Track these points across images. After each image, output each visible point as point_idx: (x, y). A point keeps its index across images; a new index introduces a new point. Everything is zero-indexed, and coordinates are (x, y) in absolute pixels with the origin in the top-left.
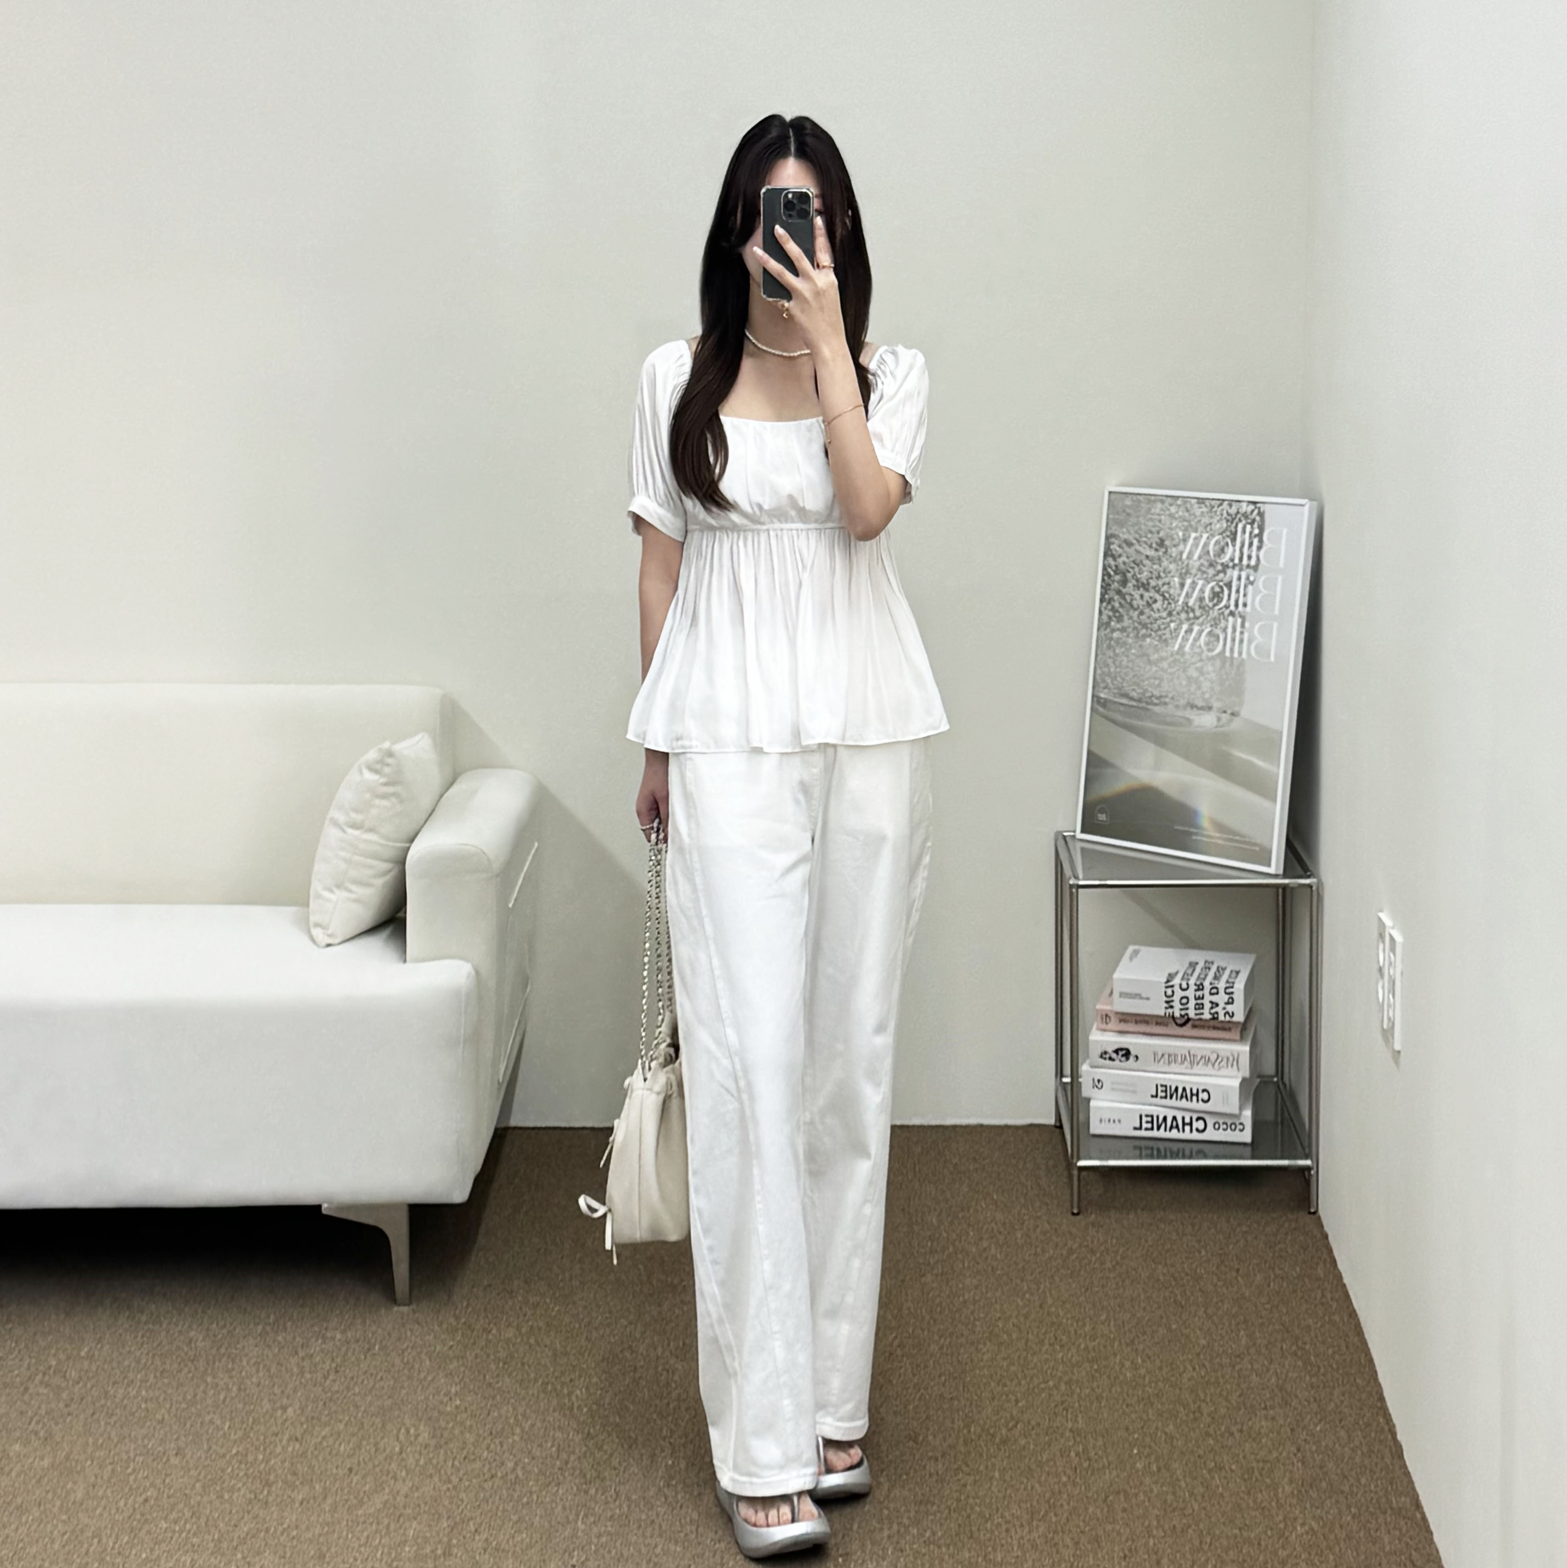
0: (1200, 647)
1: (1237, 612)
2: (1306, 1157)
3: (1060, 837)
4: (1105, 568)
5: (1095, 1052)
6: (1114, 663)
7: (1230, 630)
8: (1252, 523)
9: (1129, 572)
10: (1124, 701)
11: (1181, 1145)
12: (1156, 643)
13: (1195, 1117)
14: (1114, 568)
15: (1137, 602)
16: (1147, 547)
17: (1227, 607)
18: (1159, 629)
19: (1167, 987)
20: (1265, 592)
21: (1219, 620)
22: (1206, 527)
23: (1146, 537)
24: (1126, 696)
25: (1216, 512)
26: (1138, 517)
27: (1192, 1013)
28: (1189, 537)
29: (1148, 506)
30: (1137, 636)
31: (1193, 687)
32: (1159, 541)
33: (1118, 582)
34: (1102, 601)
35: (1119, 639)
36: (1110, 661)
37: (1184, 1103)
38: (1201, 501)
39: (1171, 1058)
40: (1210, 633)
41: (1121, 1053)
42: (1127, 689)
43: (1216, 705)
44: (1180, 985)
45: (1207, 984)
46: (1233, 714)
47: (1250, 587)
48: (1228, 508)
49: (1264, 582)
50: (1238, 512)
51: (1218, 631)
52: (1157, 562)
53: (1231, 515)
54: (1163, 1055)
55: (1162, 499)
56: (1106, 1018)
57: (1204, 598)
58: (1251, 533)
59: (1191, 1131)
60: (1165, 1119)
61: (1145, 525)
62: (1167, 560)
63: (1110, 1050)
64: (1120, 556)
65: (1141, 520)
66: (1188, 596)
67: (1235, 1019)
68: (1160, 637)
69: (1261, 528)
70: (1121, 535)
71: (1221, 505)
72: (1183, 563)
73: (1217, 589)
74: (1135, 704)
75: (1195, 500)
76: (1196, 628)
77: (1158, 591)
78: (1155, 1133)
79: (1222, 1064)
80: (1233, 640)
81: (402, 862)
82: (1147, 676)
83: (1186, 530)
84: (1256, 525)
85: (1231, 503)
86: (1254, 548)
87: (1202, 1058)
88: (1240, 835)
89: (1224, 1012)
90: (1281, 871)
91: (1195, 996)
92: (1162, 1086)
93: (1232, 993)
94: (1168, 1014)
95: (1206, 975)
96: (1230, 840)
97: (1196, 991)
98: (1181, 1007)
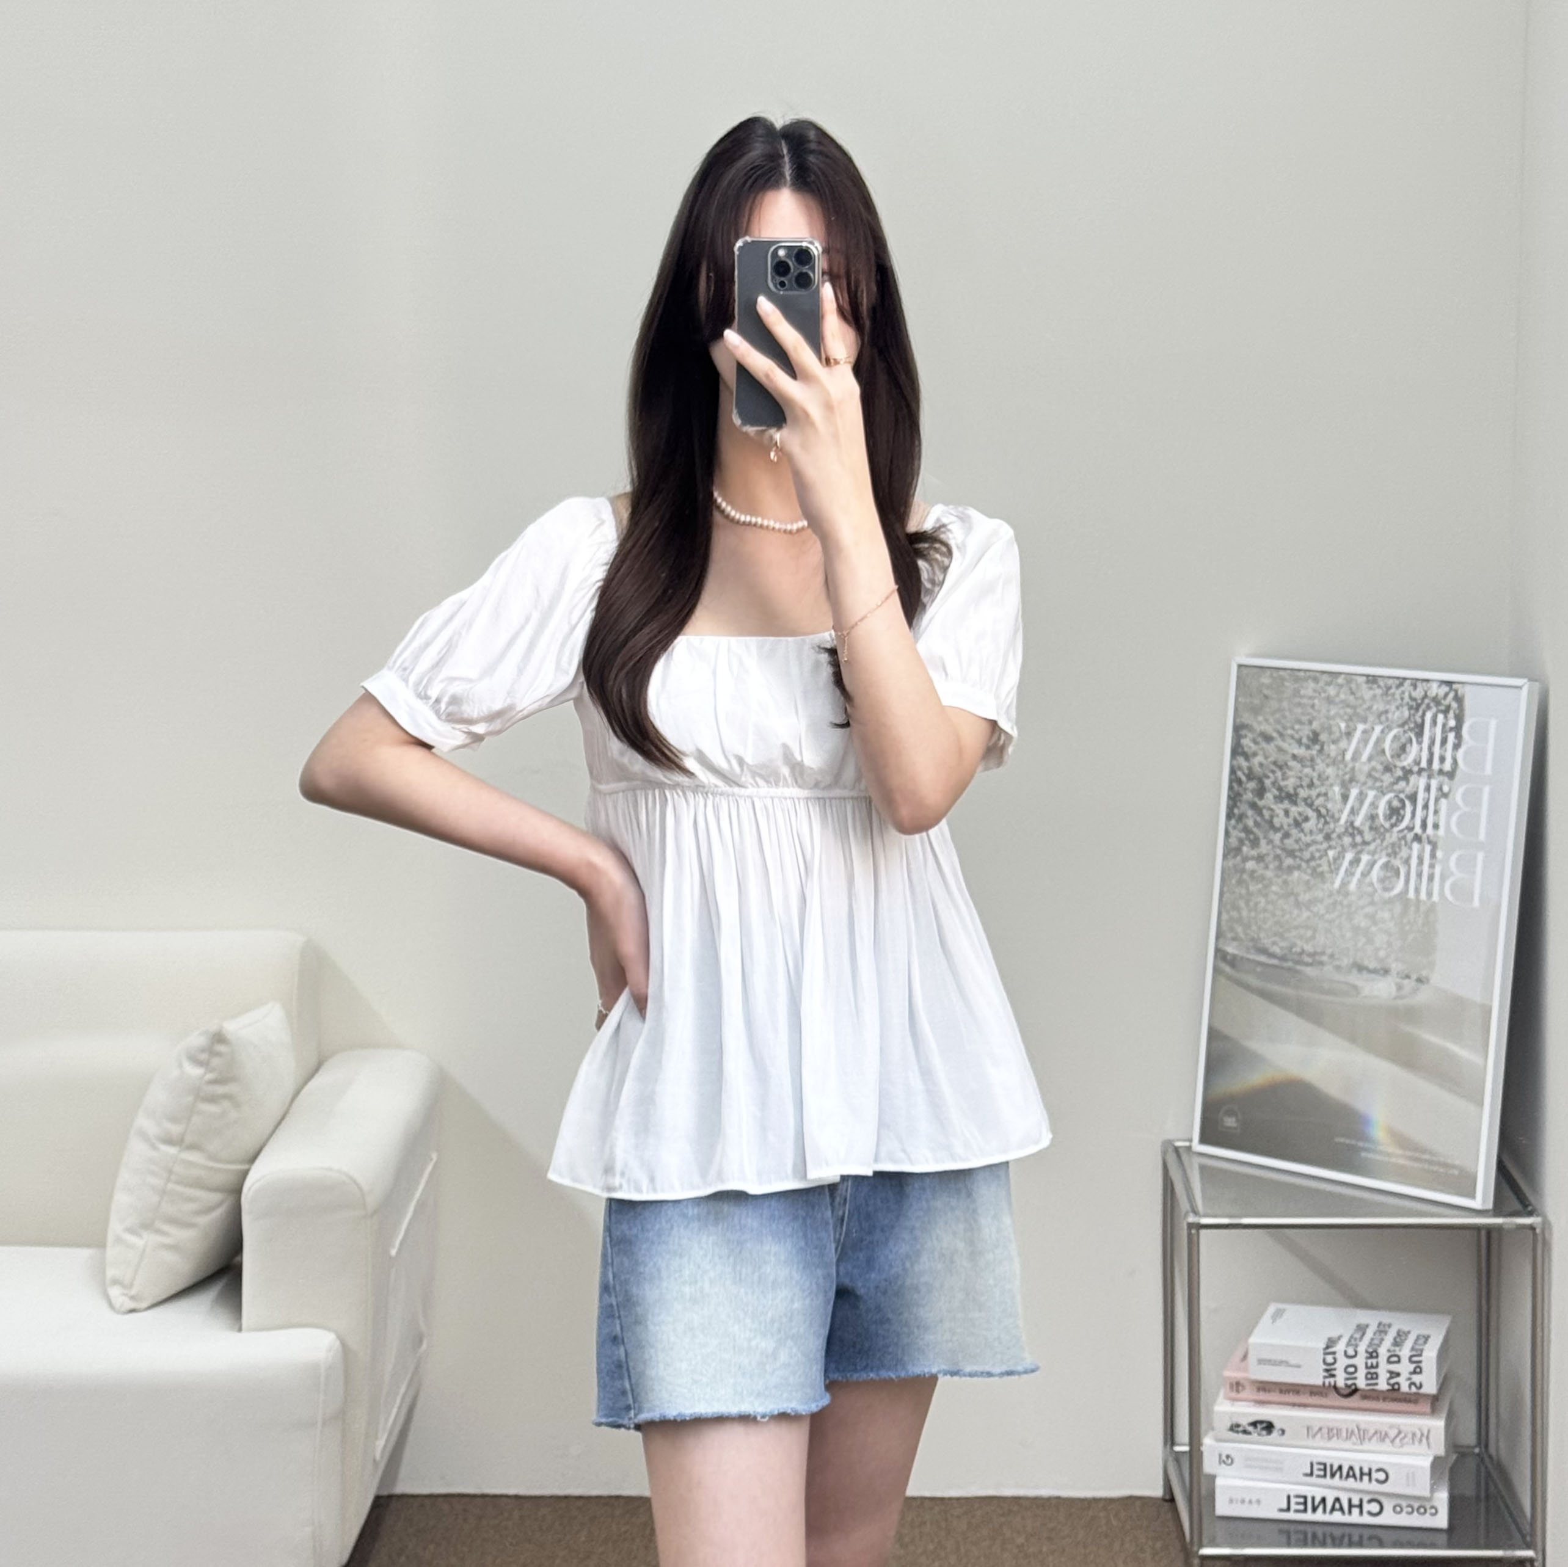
0: (1371, 884)
1: (1424, 837)
2: (1528, 1546)
3: (1170, 1150)
4: (1233, 771)
5: (1222, 1425)
6: (1247, 903)
7: (1414, 862)
8: (1446, 712)
9: (1268, 777)
10: (1263, 958)
11: (1347, 1530)
12: (1307, 877)
13: (1366, 1499)
14: (1246, 771)
15: (1280, 820)
16: (1295, 743)
17: (1410, 829)
18: (1313, 858)
19: (1326, 1354)
20: (1466, 809)
21: (1400, 847)
22: (1379, 716)
23: (1293, 728)
24: (1263, 951)
25: (1393, 695)
26: (1280, 701)
27: (1361, 1383)
28: (1355, 729)
29: (1296, 686)
30: (1279, 868)
31: (1363, 940)
32: (1311, 735)
33: (1253, 791)
34: (1229, 816)
35: (1253, 872)
36: (1242, 904)
37: (1351, 1483)
38: (1372, 680)
39: (1332, 1433)
40: (1386, 866)
41: (1259, 1426)
42: (1266, 942)
43: (1395, 967)
44: (1345, 1352)
45: (1383, 1352)
46: (1419, 980)
47: (1443, 801)
48: (1411, 688)
49: (1464, 795)
50: (1426, 696)
51: (1397, 862)
52: (1309, 763)
53: (1414, 699)
54: (1320, 1429)
55: (1314, 676)
56: (1237, 1386)
57: (1377, 815)
58: (1444, 725)
59: (1361, 1513)
60: (1323, 1500)
61: (1290, 711)
62: (1323, 761)
63: (1244, 1422)
64: (1255, 754)
65: (1285, 704)
66: (1353, 812)
67: (1424, 1391)
68: (1314, 870)
69: (1460, 719)
70: (1255, 725)
71: (1401, 684)
72: (1346, 766)
73: (1396, 803)
74: (1274, 962)
75: (1364, 678)
76: (1365, 858)
77: (1311, 806)
78: (1309, 1516)
79: (1406, 1440)
80: (1419, 875)
81: (237, 1191)
82: (1295, 923)
83: (1350, 719)
84: (1451, 714)
85: (1415, 683)
86: (1450, 745)
87: (1376, 1433)
88: (1431, 1153)
89: (1409, 1382)
90: (1490, 1205)
91: (1366, 1364)
92: (1319, 1463)
93: (1420, 1362)
94: (1327, 1384)
95: (1382, 1340)
96: (1417, 1160)
97: (1367, 1358)
98: (1346, 1376)
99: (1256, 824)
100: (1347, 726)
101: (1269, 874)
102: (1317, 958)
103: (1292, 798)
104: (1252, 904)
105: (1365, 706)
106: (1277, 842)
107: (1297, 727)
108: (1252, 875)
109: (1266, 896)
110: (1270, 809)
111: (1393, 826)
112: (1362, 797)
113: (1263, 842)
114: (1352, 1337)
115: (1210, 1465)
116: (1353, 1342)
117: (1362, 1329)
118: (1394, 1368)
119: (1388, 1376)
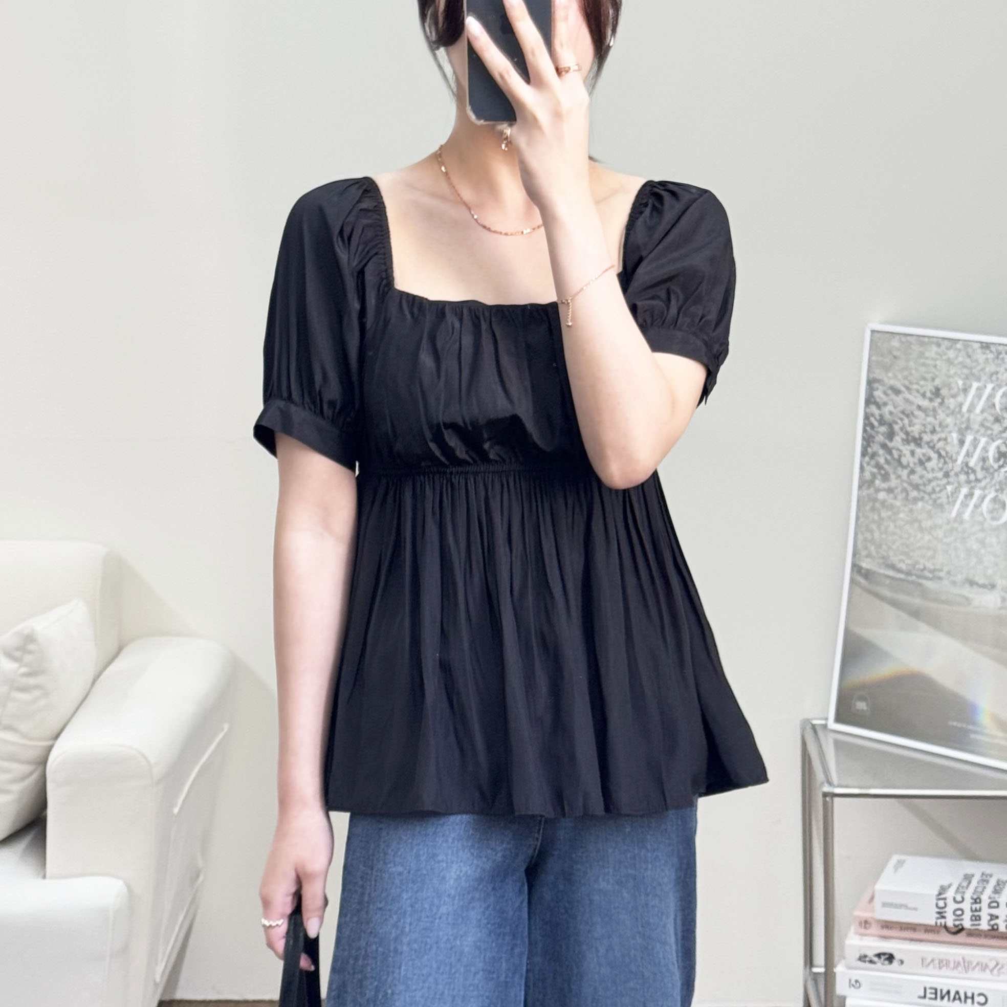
0: (982, 514)
3: (809, 727)
4: (867, 417)
5: (852, 956)
6: (879, 527)
9: (896, 423)
10: (891, 573)
14: (877, 418)
15: (907, 459)
16: (919, 396)
18: (934, 491)
19: (938, 899)
22: (991, 375)
23: (918, 383)
24: (893, 567)
26: (907, 360)
27: (967, 923)
28: (971, 386)
29: (921, 349)
30: (906, 498)
31: (974, 561)
32: (934, 390)
33: (883, 435)
34: (863, 454)
35: (884, 501)
36: (874, 527)
37: (957, 1004)
38: (986, 346)
39: (943, 963)
40: (995, 500)
41: (883, 957)
42: (894, 559)
43: (1000, 582)
44: (954, 899)
45: (985, 898)
51: (1003, 497)
52: (931, 413)
54: (933, 961)
55: (938, 341)
56: (865, 924)
57: (988, 458)
61: (916, 370)
62: (943, 411)
63: (871, 954)
64: (885, 404)
65: (912, 363)
66: (968, 455)
68: (935, 501)
70: (886, 380)
72: (962, 416)
73: (1003, 448)
74: (902, 576)
75: (979, 344)
76: (977, 493)
77: (933, 448)
79: (1003, 969)
81: (43, 762)
82: (919, 545)
83: (966, 378)
87: (978, 964)
89: (1005, 924)
91: (971, 907)
92: (931, 988)
94: (939, 924)
95: (984, 888)
97: (972, 904)
98: (954, 917)
99: (887, 462)
100: (964, 384)
101: (898, 503)
102: (937, 573)
103: (918, 441)
104: (883, 528)
105: (979, 368)
106: (905, 477)
107: (922, 383)
108: (883, 503)
109: (895, 521)
110: (898, 450)
111: (1001, 467)
112: (975, 443)
113: (893, 477)
114: (960, 885)
115: (841, 987)
116: (961, 890)
117: (968, 878)
118: (995, 912)
119: (989, 918)
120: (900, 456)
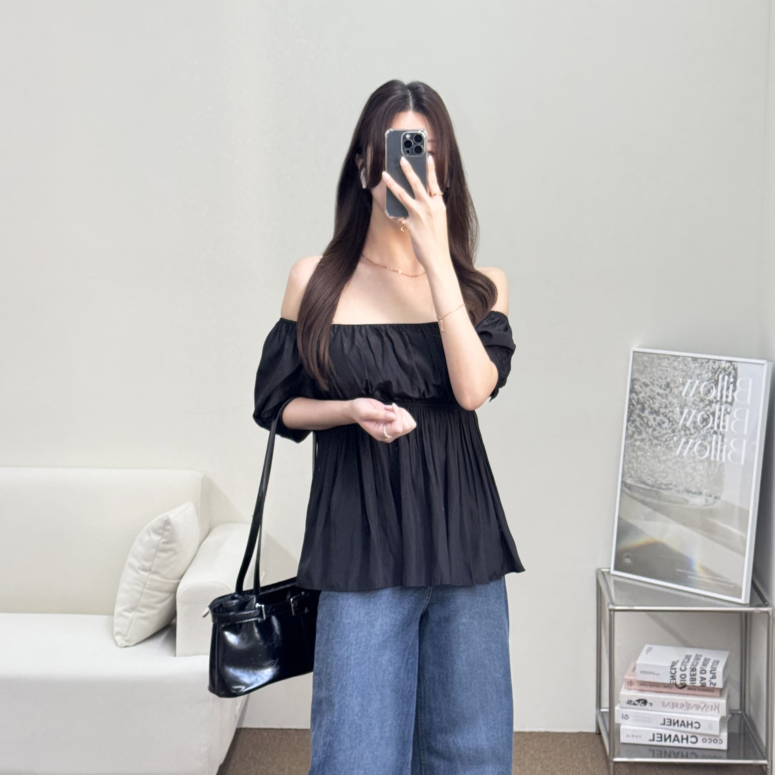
0: (694, 453)
1: (718, 432)
2: (764, 758)
3: (600, 573)
4: (630, 400)
5: (624, 700)
6: (637, 460)
7: (714, 443)
8: (729, 374)
9: (646, 403)
10: (643, 486)
11: (681, 750)
12: (664, 449)
13: (690, 735)
14: (636, 400)
15: (651, 422)
16: (658, 387)
17: (712, 428)
18: (666, 440)
19: (671, 669)
20: (737, 419)
21: (707, 436)
22: (698, 376)
23: (657, 381)
24: (644, 483)
25: (705, 366)
26: (652, 368)
27: (688, 682)
28: (687, 382)
29: (660, 361)
30: (651, 445)
31: (689, 479)
32: (666, 384)
33: (639, 409)
34: (628, 420)
36: (633, 460)
37: (683, 728)
38: (695, 359)
39: (674, 705)
40: (701, 445)
41: (641, 702)
42: (645, 478)
43: (705, 491)
44: (681, 669)
45: (698, 668)
46: (716, 498)
47: (728, 416)
48: (713, 364)
49: (737, 412)
50: (719, 368)
51: (706, 443)
52: (665, 397)
53: (714, 369)
54: (669, 703)
55: (668, 357)
56: (630, 683)
57: (697, 422)
58: (728, 381)
59: (687, 742)
60: (670, 736)
61: (657, 373)
62: (671, 396)
63: (634, 700)
64: (640, 392)
65: (654, 370)
66: (685, 420)
67: (717, 686)
68: (667, 446)
69: (735, 378)
70: (641, 379)
71: (708, 362)
72: (682, 399)
73: (705, 416)
74: (649, 488)
75: (691, 359)
76: (691, 441)
77: (666, 416)
78: (663, 743)
79: (708, 708)
80: (716, 449)
81: (174, 593)
82: (658, 470)
83: (684, 377)
84: (731, 376)
85: (715, 361)
86: (730, 390)
87: (695, 705)
88: (720, 577)
89: (709, 683)
90: (748, 602)
91: (690, 674)
92: (668, 719)
93: (715, 673)
94: (672, 683)
95: (698, 663)
96: (715, 580)
97: (691, 671)
98: (681, 679)
99: (641, 425)
100: (683, 381)
101: (647, 447)
102: (669, 486)
103: (657, 413)
104: (638, 461)
105: (691, 372)
106: (650, 432)
107: (660, 380)
108: (639, 448)
109: (645, 458)
110: (647, 417)
111: (704, 427)
112: (689, 413)
113: (644, 433)
114: (683, 661)
115: (618, 719)
116: (684, 664)
117: (688, 657)
118: (703, 676)
119: (700, 679)
120: (648, 421)
